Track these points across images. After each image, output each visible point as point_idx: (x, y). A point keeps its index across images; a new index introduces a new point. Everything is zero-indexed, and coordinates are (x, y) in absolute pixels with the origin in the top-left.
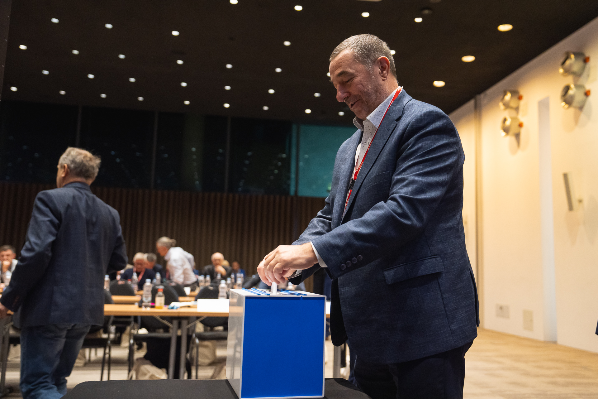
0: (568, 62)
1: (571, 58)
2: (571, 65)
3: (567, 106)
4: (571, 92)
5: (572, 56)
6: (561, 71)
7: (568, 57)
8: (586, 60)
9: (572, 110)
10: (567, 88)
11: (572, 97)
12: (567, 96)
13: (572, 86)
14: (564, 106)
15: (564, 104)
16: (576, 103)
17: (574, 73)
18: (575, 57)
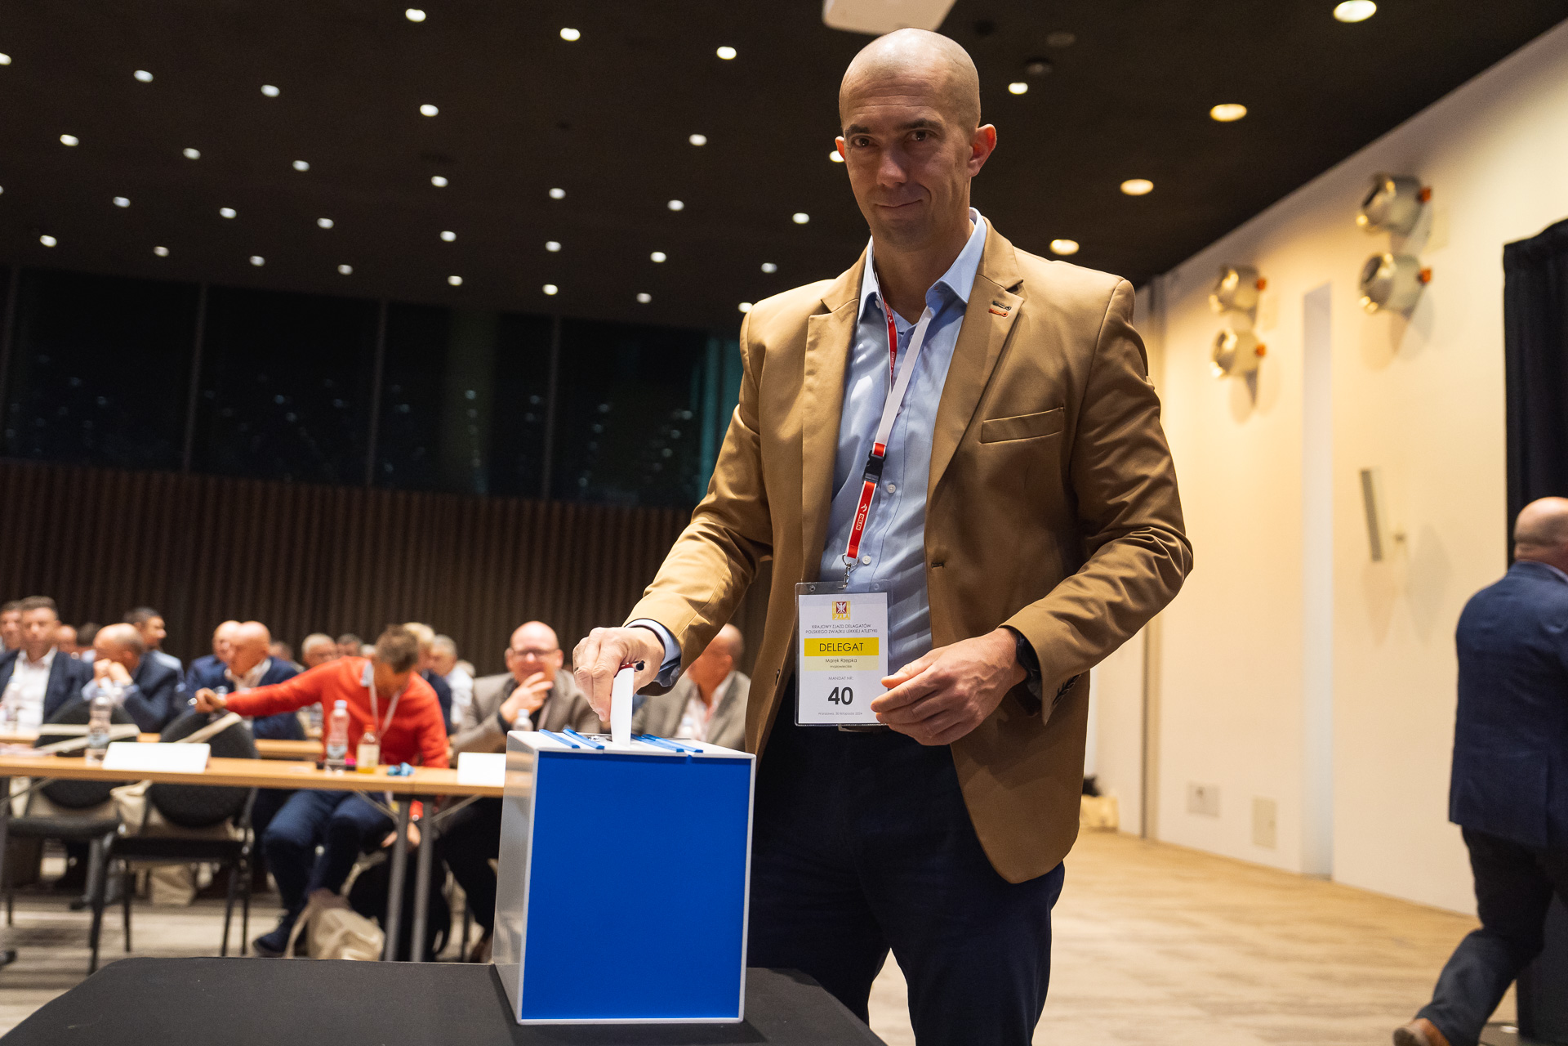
0: (1379, 200)
1: (1386, 191)
2: (1386, 208)
3: (1374, 306)
4: (1384, 273)
5: (1390, 186)
6: (1362, 220)
7: (1378, 188)
8: (1423, 196)
9: (1385, 318)
10: (1376, 263)
11: (1387, 285)
12: (1375, 283)
13: (1388, 258)
14: (1366, 307)
15: (1366, 300)
16: (1396, 299)
17: (1392, 228)
18: (1397, 188)
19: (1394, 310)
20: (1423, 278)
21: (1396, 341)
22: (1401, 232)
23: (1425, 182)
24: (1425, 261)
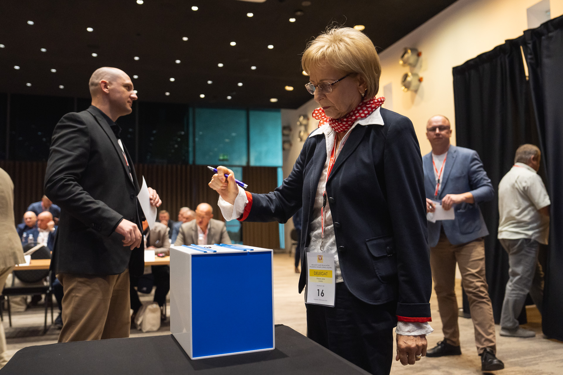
0: (406, 56)
1: (408, 53)
2: (408, 58)
3: (406, 89)
4: (409, 79)
5: (409, 51)
6: (401, 62)
7: (406, 52)
8: (419, 55)
9: (409, 93)
10: (406, 76)
11: (410, 83)
12: (406, 82)
13: (410, 74)
14: (404, 90)
15: (403, 88)
16: (412, 87)
17: (410, 65)
18: (412, 52)
19: (412, 91)
20: (420, 80)
21: (413, 100)
22: (413, 66)
23: (420, 49)
24: (421, 75)
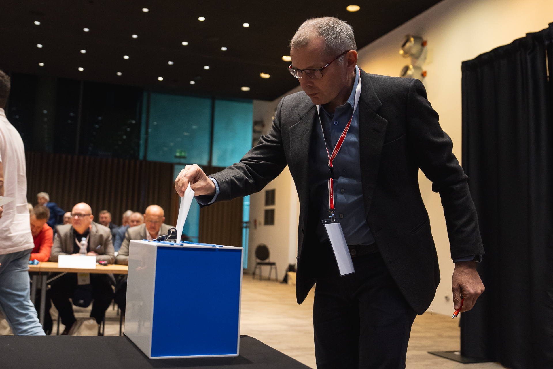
0: (408, 45)
1: (411, 42)
2: (410, 48)
5: (412, 39)
6: (401, 52)
7: (408, 40)
8: (424, 44)
10: (406, 69)
13: (411, 67)
17: (412, 55)
18: (415, 40)
20: (424, 74)
22: (415, 57)
24: (424, 68)
